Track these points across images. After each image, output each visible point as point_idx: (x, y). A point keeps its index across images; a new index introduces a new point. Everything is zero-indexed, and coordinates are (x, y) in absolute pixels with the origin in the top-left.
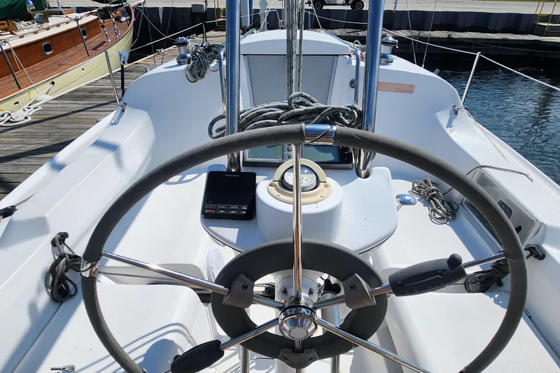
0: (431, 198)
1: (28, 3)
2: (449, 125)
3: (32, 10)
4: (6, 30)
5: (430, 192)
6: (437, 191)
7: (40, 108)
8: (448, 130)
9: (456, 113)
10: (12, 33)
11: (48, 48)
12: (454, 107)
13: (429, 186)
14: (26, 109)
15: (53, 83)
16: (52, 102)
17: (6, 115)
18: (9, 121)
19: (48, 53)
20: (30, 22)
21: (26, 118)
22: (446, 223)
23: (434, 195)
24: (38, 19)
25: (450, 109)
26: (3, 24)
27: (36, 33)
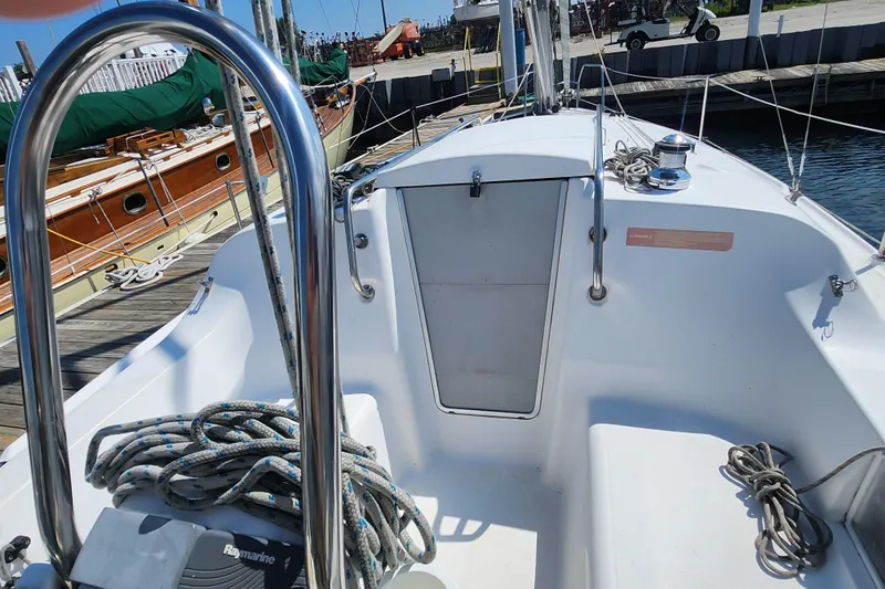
0: (767, 498)
1: (206, 102)
2: (821, 321)
3: (211, 111)
4: (172, 143)
5: (764, 482)
6: (783, 482)
7: (181, 257)
8: (816, 333)
9: (838, 293)
10: (179, 146)
11: (223, 161)
12: (832, 278)
13: (767, 465)
14: (162, 261)
15: (216, 214)
16: (201, 245)
17: (132, 272)
18: (134, 281)
19: (224, 168)
20: (206, 128)
21: (157, 274)
22: (797, 576)
23: (774, 493)
24: (216, 121)
25: (821, 283)
26: (168, 136)
27: (209, 142)
